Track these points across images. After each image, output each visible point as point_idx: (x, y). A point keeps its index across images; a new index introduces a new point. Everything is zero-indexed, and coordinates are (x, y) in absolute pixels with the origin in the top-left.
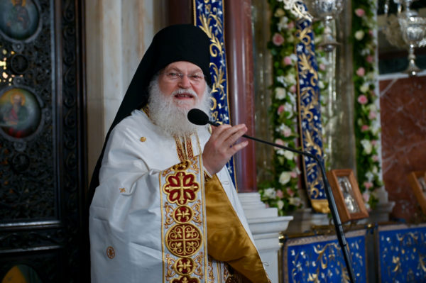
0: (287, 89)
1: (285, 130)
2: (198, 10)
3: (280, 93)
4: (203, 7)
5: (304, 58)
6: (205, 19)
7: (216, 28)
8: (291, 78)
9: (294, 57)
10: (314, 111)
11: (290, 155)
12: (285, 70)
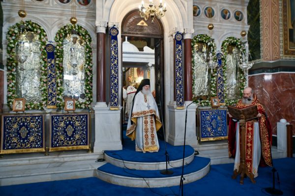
0: (214, 81)
1: (212, 88)
3: (212, 82)
5: (219, 74)
8: (214, 78)
9: (216, 74)
10: (221, 85)
11: (214, 94)
12: (213, 77)
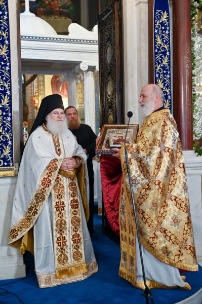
2: (156, 78)
6: (160, 80)
7: (166, 83)
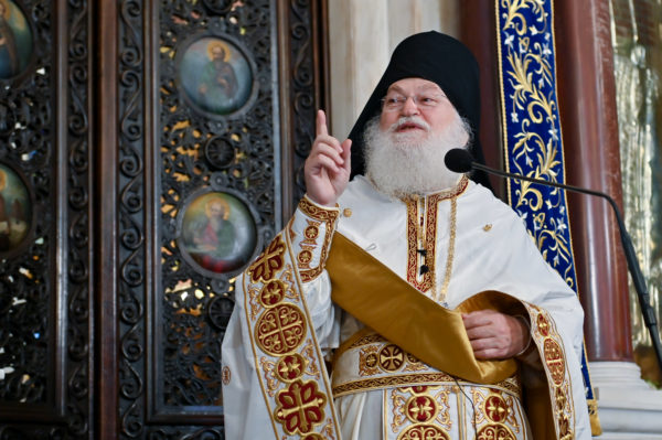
4: (516, 42)
6: (518, 61)
7: (540, 76)
